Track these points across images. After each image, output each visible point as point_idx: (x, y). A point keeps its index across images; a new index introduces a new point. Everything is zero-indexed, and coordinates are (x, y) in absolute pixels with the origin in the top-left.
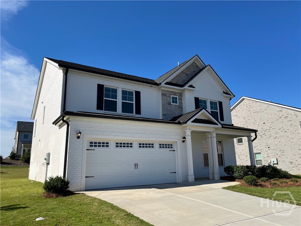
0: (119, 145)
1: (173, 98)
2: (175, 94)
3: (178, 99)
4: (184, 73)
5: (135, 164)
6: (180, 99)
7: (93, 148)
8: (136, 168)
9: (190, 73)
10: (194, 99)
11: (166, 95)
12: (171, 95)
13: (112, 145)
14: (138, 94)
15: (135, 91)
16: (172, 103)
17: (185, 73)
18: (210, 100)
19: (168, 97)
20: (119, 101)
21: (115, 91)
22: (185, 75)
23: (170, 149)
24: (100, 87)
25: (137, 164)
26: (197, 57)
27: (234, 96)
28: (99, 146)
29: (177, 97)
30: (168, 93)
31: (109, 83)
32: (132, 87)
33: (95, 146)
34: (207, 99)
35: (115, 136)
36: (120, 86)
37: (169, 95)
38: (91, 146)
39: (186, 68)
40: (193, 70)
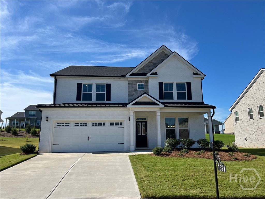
0: (77, 124)
1: (139, 85)
2: (141, 82)
3: (145, 85)
4: (151, 63)
5: (89, 137)
6: (147, 85)
7: (59, 127)
8: (89, 140)
9: (157, 62)
10: (158, 84)
11: (132, 84)
12: (137, 83)
13: (72, 125)
14: (109, 86)
15: (107, 84)
16: (138, 90)
17: (153, 63)
18: (176, 82)
19: (134, 85)
20: (94, 92)
21: (90, 86)
22: (152, 64)
23: (120, 126)
24: (79, 85)
25: (90, 137)
26: (163, 47)
27: (205, 76)
28: (63, 125)
29: (144, 84)
30: (135, 82)
31: (85, 81)
32: (104, 81)
33: (60, 125)
34: (173, 82)
35: (72, 119)
36: (94, 82)
37: (135, 84)
38: (57, 125)
39: (154, 59)
40: (162, 59)
